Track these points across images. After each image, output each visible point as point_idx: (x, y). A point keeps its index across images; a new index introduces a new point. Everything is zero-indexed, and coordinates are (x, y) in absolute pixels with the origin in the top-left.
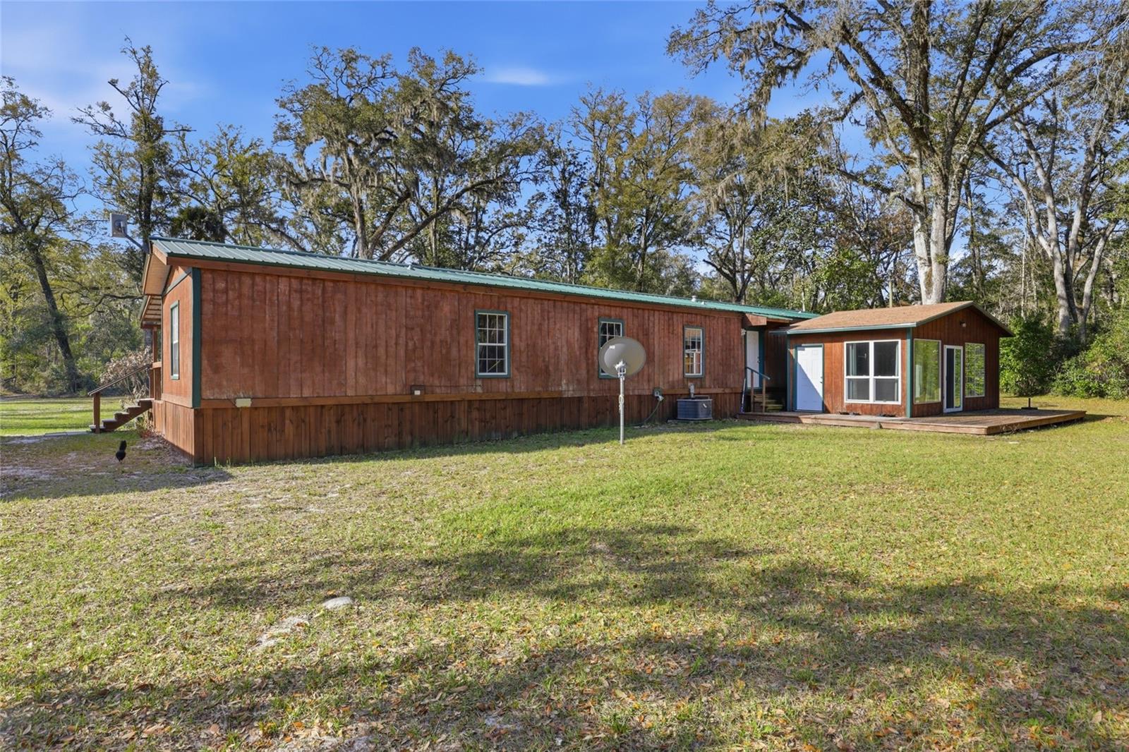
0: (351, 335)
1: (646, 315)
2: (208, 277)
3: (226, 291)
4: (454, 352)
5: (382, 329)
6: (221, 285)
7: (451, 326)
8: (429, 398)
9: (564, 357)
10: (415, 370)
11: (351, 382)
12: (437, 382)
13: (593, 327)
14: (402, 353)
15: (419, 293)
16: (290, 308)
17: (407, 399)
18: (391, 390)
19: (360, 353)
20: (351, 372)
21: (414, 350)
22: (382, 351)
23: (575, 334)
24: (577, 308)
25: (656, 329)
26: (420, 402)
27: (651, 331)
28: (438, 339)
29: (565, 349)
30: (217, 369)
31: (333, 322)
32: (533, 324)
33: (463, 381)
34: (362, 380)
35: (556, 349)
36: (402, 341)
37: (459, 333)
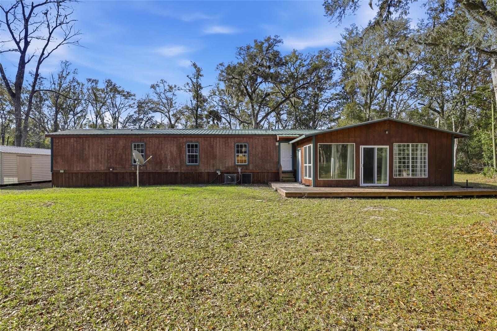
0: (91, 153)
1: (212, 140)
2: (54, 139)
3: (58, 143)
4: (124, 157)
5: (100, 150)
6: (57, 141)
7: (123, 149)
8: (115, 171)
9: (169, 157)
10: (110, 163)
11: (91, 166)
12: (118, 167)
13: (183, 146)
14: (106, 158)
15: (112, 139)
16: (74, 146)
17: (108, 171)
18: (103, 168)
19: (93, 158)
20: (91, 164)
21: (110, 156)
22: (100, 157)
23: (174, 149)
24: (175, 139)
25: (218, 145)
26: (111, 172)
27: (215, 146)
28: (118, 152)
29: (169, 155)
30: (56, 163)
31: (85, 149)
32: (155, 146)
33: (127, 166)
34: (94, 165)
35: (165, 154)
36: (106, 154)
37: (126, 151)
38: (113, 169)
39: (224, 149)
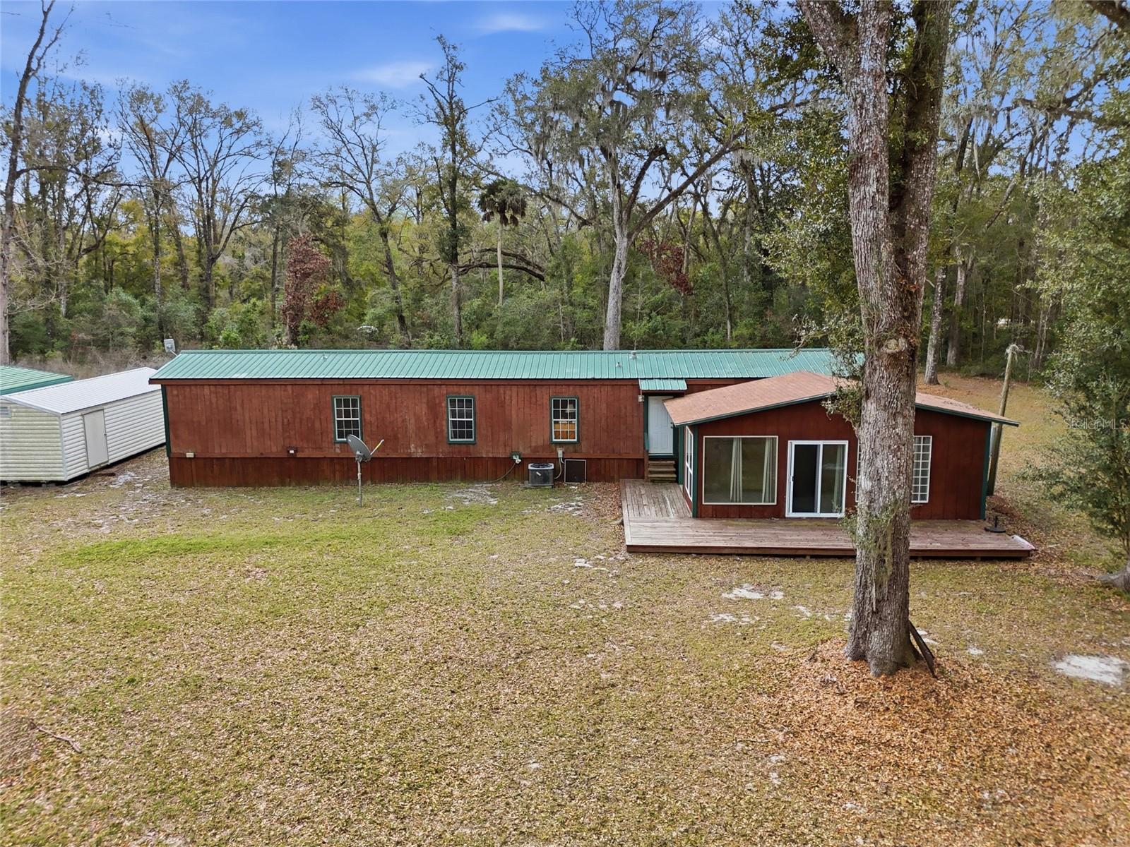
0: (247, 418)
1: (502, 391)
2: (168, 389)
3: (177, 396)
4: (317, 425)
5: (266, 411)
6: (175, 392)
7: (314, 408)
8: (299, 455)
9: (412, 427)
10: (289, 437)
11: (249, 444)
12: (305, 445)
13: (440, 403)
14: (280, 427)
15: (289, 388)
16: (211, 402)
17: (285, 455)
18: (274, 449)
19: (254, 427)
20: (248, 439)
21: (289, 424)
22: (266, 425)
23: (423, 410)
24: (424, 389)
25: (514, 402)
26: (293, 457)
27: (507, 402)
28: (305, 417)
29: (413, 421)
30: (176, 437)
31: (236, 410)
32: (381, 402)
33: (325, 444)
34: (255, 444)
35: (404, 421)
36: (280, 419)
37: (320, 412)
38: (296, 452)
39: (527, 410)
